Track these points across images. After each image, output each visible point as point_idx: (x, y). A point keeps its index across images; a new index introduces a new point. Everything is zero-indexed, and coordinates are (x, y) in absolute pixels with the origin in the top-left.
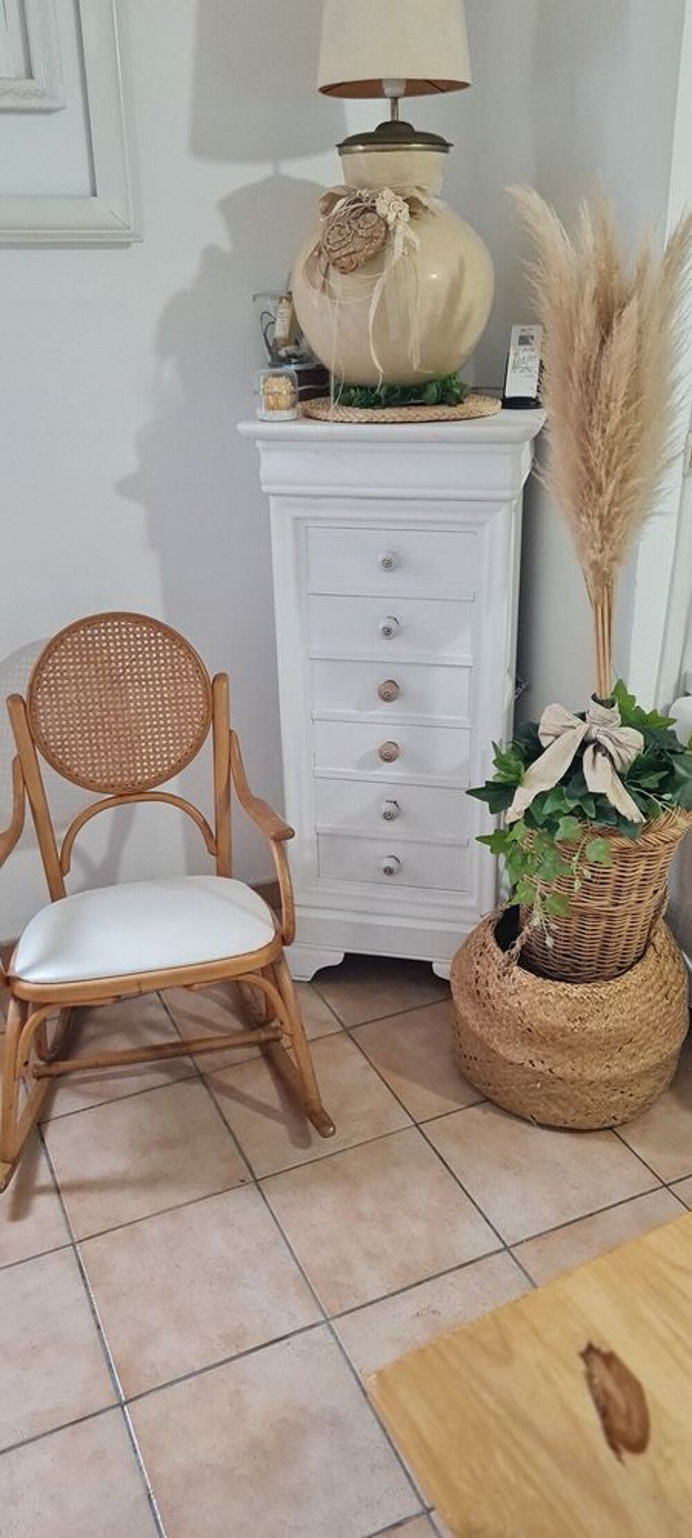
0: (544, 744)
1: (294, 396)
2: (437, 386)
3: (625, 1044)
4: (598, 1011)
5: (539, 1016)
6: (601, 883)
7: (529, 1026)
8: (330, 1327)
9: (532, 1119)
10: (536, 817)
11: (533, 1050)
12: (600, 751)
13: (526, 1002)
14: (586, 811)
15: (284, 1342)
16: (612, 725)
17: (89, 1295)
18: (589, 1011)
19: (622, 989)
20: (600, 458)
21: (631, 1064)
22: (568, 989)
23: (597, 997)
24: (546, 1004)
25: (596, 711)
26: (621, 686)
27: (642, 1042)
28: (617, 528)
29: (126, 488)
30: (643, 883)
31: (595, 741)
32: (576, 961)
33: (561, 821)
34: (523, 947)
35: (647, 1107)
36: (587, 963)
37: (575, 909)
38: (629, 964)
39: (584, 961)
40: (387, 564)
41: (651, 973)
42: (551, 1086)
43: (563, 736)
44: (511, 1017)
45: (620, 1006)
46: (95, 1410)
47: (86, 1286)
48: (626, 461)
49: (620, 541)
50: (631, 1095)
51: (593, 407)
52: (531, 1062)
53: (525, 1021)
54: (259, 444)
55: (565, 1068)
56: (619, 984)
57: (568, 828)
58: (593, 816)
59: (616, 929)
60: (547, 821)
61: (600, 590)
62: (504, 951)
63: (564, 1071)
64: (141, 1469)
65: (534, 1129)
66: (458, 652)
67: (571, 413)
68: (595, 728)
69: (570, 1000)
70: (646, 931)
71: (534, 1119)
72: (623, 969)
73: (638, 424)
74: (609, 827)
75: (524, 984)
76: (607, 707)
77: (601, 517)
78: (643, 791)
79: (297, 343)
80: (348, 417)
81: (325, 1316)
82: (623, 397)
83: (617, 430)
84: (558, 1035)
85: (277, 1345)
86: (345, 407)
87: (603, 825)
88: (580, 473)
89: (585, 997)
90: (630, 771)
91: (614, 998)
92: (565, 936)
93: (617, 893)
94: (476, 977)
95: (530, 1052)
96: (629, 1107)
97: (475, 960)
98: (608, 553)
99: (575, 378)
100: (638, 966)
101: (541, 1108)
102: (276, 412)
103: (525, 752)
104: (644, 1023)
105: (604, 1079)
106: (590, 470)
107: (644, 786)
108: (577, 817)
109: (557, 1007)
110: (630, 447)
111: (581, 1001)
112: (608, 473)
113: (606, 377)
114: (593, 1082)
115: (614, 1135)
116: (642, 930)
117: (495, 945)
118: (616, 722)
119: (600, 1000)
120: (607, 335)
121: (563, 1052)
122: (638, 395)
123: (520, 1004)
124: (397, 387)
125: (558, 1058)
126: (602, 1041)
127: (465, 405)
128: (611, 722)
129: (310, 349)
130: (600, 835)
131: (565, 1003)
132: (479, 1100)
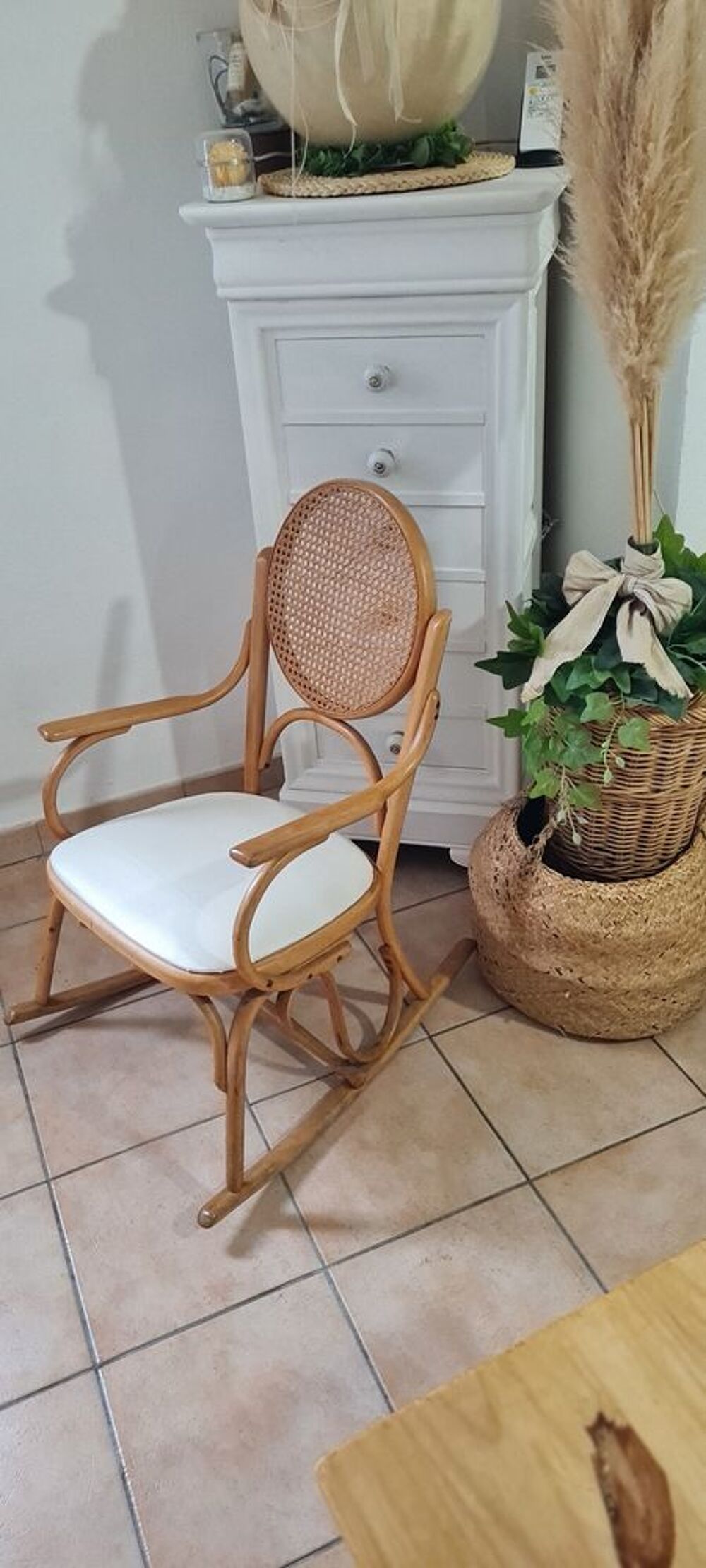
0: (570, 602)
1: (249, 165)
2: (428, 140)
3: (667, 949)
4: (636, 913)
5: (567, 921)
6: (639, 768)
7: (555, 932)
8: (327, 1275)
9: (560, 1029)
10: (559, 694)
11: (560, 957)
12: (639, 610)
13: (552, 905)
14: (618, 684)
15: (276, 1294)
16: (653, 575)
17: (63, 1240)
18: (625, 913)
19: (663, 886)
20: (636, 224)
21: (674, 970)
22: (601, 890)
23: (636, 897)
24: (575, 907)
25: (633, 558)
26: (666, 525)
27: (686, 946)
28: (658, 320)
29: (60, 300)
30: (690, 764)
31: (632, 596)
32: (611, 855)
33: (589, 699)
34: (548, 841)
35: (693, 1012)
36: (622, 857)
37: (607, 797)
38: (674, 855)
39: (619, 854)
40: (376, 383)
41: (698, 865)
42: (581, 995)
43: (593, 591)
44: (534, 921)
45: (662, 907)
46: (66, 1375)
47: (60, 1230)
48: (669, 228)
49: (663, 340)
50: (674, 1002)
51: (626, 152)
52: (558, 970)
53: (551, 926)
54: (209, 234)
55: (597, 976)
56: (661, 881)
57: (596, 708)
58: (628, 691)
59: (657, 818)
60: (571, 696)
61: (638, 403)
62: (526, 845)
63: (595, 979)
64: (115, 1443)
65: (564, 1039)
66: (468, 489)
67: (598, 161)
68: (632, 580)
69: (603, 902)
70: (694, 818)
71: (563, 1029)
72: (667, 862)
73: (687, 173)
74: (646, 704)
75: (549, 884)
76: (647, 554)
77: (638, 305)
78: (689, 658)
79: (256, 96)
80: (316, 189)
81: (322, 1262)
82: (667, 133)
83: (658, 181)
84: (590, 942)
85: (267, 1298)
86: (315, 177)
87: (640, 701)
88: (610, 246)
89: (621, 898)
90: (674, 634)
91: (655, 897)
92: (597, 827)
93: (658, 778)
94: (495, 874)
95: (557, 959)
96: (672, 1015)
97: (494, 855)
98: (647, 355)
99: (602, 110)
100: (684, 858)
101: (571, 1018)
102: (226, 189)
103: (547, 612)
104: (690, 925)
105: (642, 988)
106: (623, 242)
107: (692, 652)
108: (607, 692)
109: (587, 911)
110: (677, 206)
111: (616, 903)
112: (646, 246)
113: (643, 105)
114: (628, 992)
115: (655, 1046)
116: (689, 817)
117: (516, 838)
118: (659, 571)
119: (638, 900)
120: (645, 44)
121: (594, 959)
122: (686, 131)
123: (544, 907)
124: (379, 146)
125: (589, 966)
126: (640, 947)
127: (467, 165)
128: (651, 572)
129: (269, 102)
130: (636, 712)
131: (598, 905)
132: (501, 1007)
